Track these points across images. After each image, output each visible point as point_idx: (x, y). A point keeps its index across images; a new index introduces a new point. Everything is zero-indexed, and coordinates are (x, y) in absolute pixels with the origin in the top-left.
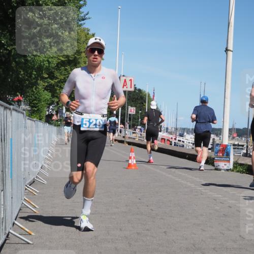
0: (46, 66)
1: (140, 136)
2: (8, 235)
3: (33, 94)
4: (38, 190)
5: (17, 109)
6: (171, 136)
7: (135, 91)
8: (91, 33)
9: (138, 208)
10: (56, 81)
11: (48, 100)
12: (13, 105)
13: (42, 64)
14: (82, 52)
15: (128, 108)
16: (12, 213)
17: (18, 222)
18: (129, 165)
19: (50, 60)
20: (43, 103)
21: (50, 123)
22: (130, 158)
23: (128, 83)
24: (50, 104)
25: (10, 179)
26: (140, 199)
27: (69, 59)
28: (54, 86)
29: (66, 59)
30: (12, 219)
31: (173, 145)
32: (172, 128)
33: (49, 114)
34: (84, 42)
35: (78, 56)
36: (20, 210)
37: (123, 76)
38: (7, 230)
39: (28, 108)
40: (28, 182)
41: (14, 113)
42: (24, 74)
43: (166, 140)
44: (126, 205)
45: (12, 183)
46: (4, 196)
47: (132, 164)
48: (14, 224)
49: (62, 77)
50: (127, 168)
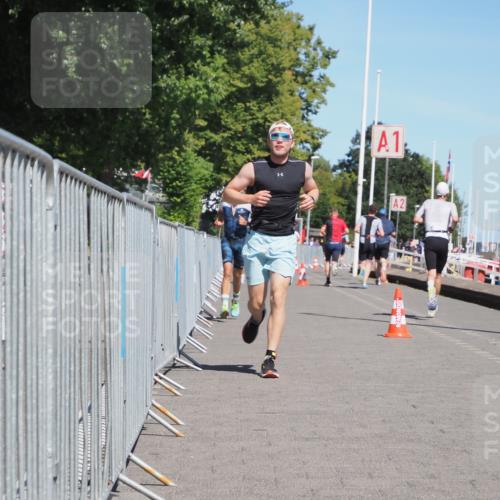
0: (203, 99)
1: (416, 260)
2: (116, 485)
3: (172, 167)
4: (181, 384)
5: (137, 200)
6: (487, 262)
7: (405, 159)
8: (305, 24)
9: (411, 427)
10: (226, 135)
11: (207, 180)
12: (127, 191)
13: (193, 95)
14: (284, 69)
15: (389, 198)
16: (124, 436)
17: (137, 456)
18: (392, 328)
19: (211, 85)
20: (194, 186)
21: (210, 233)
22: (394, 312)
23: (391, 139)
24: (211, 189)
25: (121, 359)
26: (414, 406)
27: (254, 86)
28: (220, 147)
29: (249, 85)
30: (124, 448)
31: (493, 282)
32: (490, 244)
33: (207, 212)
34: (289, 44)
35: (276, 77)
36: (143, 428)
37: (379, 123)
38: (114, 473)
39: (161, 196)
40: (161, 366)
41: (130, 208)
42: (152, 119)
43: (476, 273)
44: (384, 421)
45: (125, 367)
46: (107, 398)
47: (398, 326)
48: (128, 460)
49: (239, 128)
50: (386, 336)
